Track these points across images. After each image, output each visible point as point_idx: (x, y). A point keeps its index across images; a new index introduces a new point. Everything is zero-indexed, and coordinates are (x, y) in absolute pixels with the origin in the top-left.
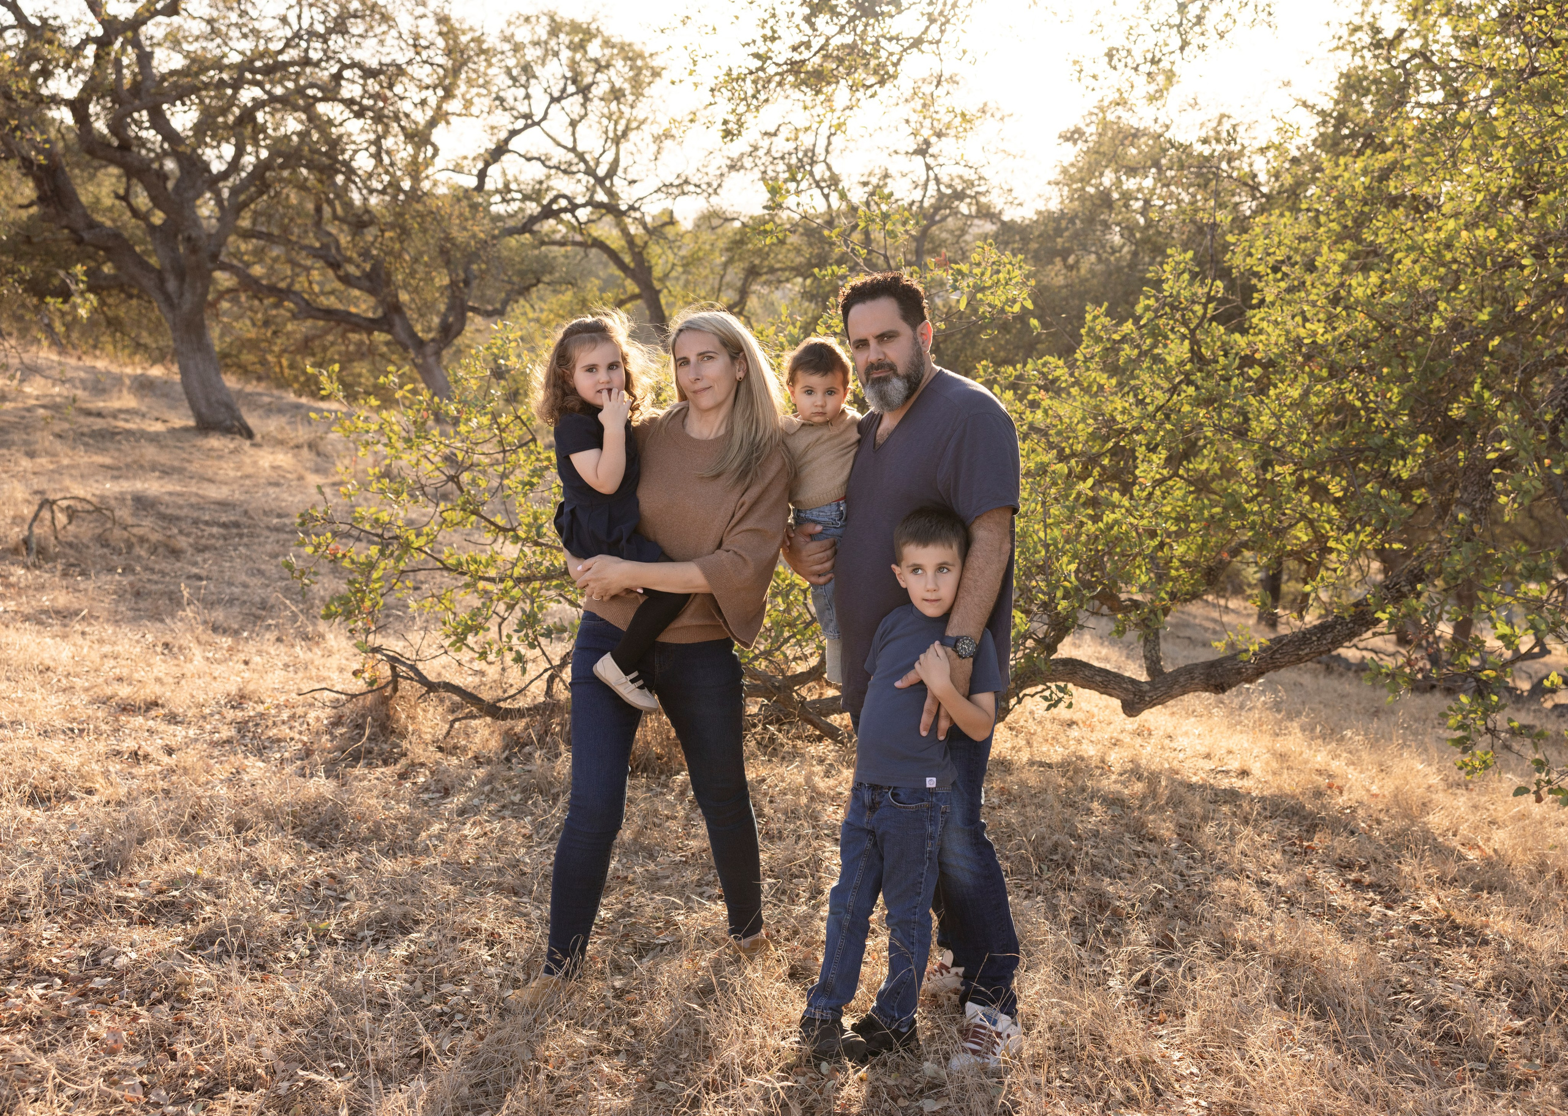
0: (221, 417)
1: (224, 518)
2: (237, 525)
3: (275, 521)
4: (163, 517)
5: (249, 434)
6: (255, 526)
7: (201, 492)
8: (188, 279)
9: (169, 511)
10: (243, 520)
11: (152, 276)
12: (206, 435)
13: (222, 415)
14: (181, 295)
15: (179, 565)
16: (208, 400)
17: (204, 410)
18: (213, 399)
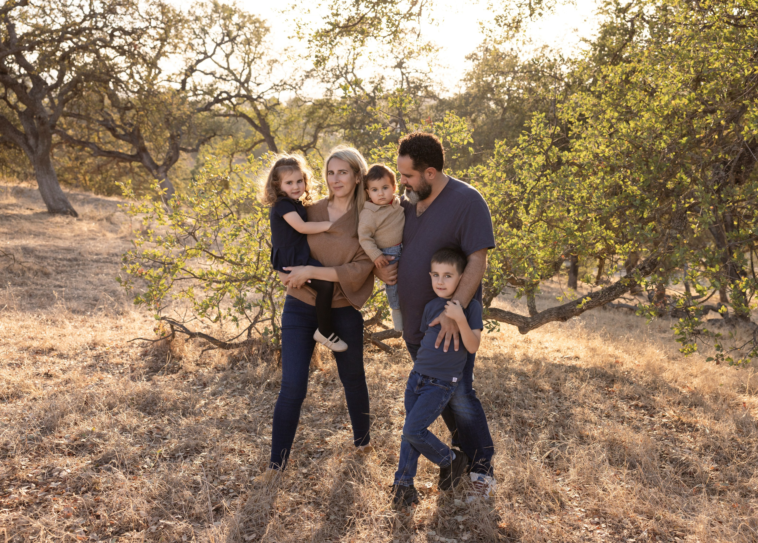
0: (61, 207)
1: (69, 257)
2: (76, 260)
3: (95, 257)
4: (38, 257)
5: (75, 214)
6: (85, 260)
7: (56, 244)
8: (40, 139)
9: (41, 254)
10: (79, 257)
11: (21, 137)
12: (54, 216)
13: (61, 205)
14: (37, 146)
15: (49, 281)
16: (53, 198)
17: (51, 203)
18: (56, 198)
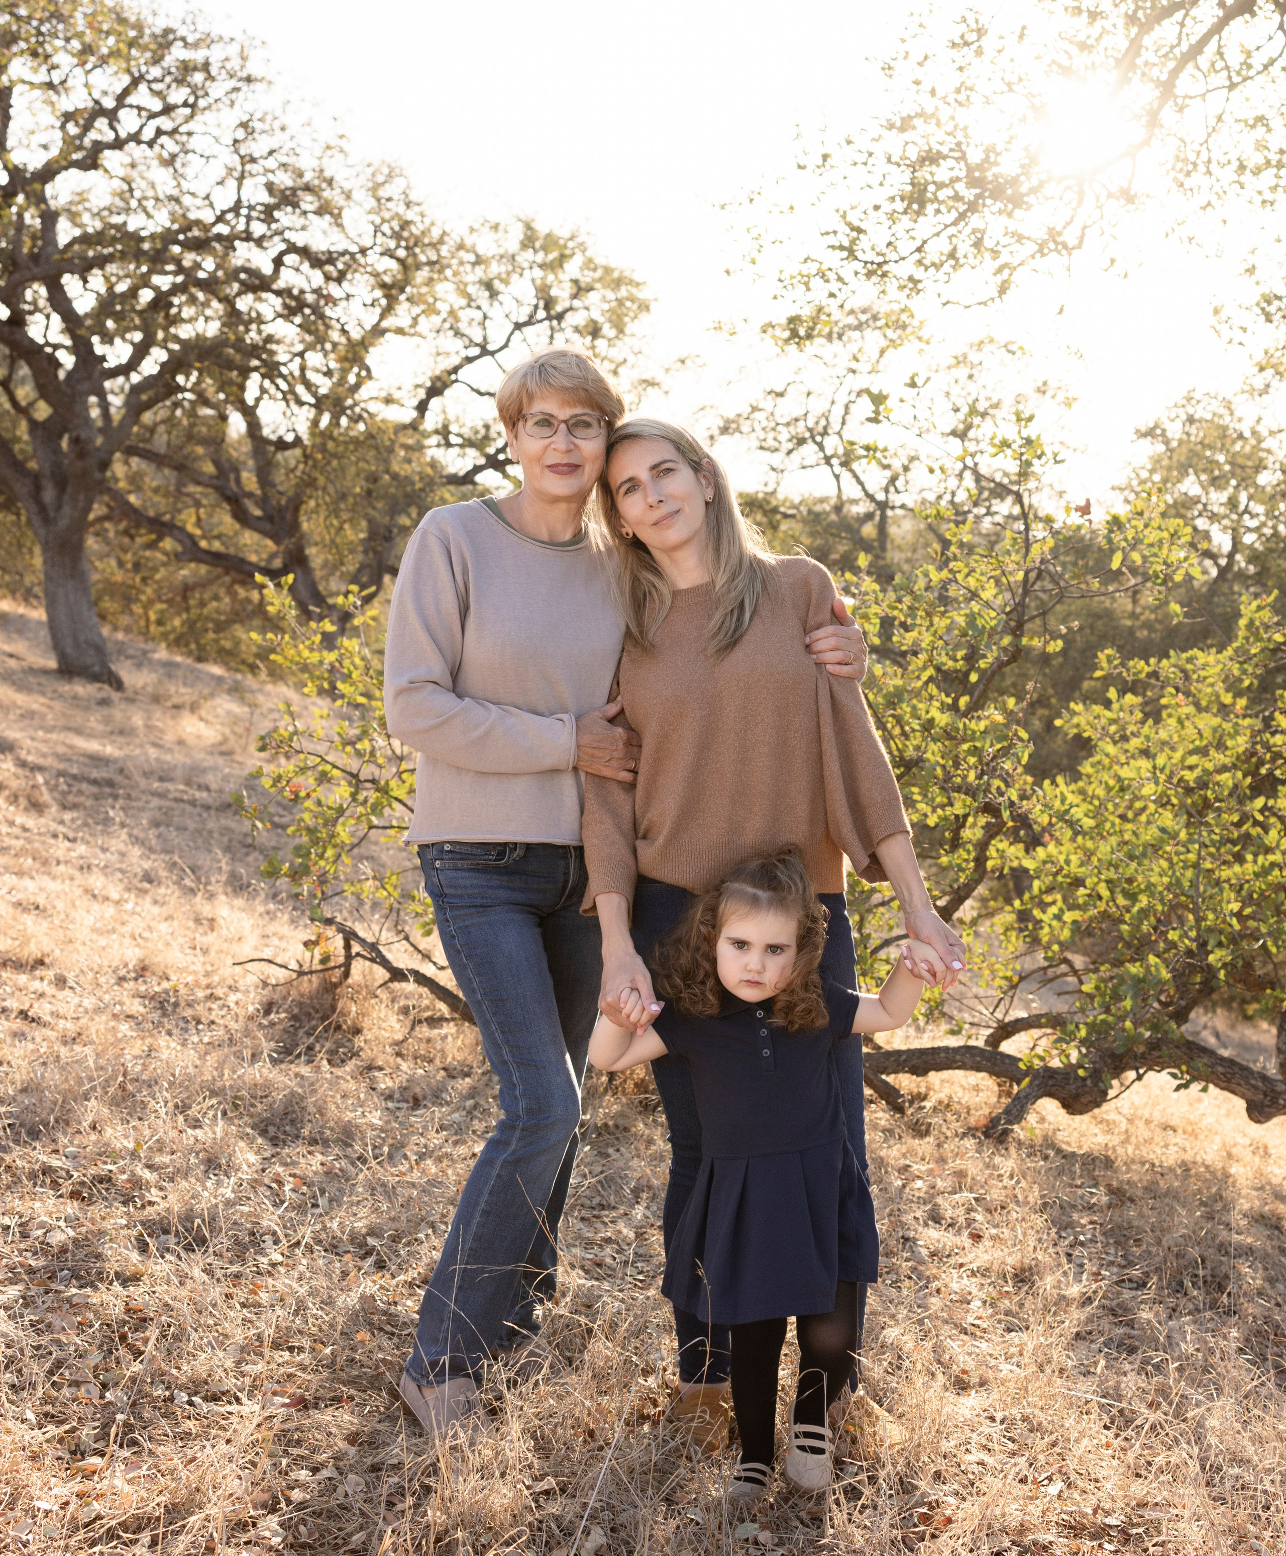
0: (89, 661)
1: (95, 774)
2: (110, 783)
3: (156, 785)
4: (23, 764)
5: (118, 685)
6: (132, 787)
7: (68, 741)
8: (69, 489)
9: (30, 758)
10: (118, 779)
11: (27, 481)
12: (70, 681)
13: (90, 658)
14: (59, 507)
15: (43, 821)
16: (75, 638)
17: (69, 650)
18: (82, 638)
